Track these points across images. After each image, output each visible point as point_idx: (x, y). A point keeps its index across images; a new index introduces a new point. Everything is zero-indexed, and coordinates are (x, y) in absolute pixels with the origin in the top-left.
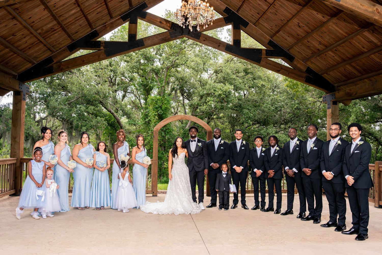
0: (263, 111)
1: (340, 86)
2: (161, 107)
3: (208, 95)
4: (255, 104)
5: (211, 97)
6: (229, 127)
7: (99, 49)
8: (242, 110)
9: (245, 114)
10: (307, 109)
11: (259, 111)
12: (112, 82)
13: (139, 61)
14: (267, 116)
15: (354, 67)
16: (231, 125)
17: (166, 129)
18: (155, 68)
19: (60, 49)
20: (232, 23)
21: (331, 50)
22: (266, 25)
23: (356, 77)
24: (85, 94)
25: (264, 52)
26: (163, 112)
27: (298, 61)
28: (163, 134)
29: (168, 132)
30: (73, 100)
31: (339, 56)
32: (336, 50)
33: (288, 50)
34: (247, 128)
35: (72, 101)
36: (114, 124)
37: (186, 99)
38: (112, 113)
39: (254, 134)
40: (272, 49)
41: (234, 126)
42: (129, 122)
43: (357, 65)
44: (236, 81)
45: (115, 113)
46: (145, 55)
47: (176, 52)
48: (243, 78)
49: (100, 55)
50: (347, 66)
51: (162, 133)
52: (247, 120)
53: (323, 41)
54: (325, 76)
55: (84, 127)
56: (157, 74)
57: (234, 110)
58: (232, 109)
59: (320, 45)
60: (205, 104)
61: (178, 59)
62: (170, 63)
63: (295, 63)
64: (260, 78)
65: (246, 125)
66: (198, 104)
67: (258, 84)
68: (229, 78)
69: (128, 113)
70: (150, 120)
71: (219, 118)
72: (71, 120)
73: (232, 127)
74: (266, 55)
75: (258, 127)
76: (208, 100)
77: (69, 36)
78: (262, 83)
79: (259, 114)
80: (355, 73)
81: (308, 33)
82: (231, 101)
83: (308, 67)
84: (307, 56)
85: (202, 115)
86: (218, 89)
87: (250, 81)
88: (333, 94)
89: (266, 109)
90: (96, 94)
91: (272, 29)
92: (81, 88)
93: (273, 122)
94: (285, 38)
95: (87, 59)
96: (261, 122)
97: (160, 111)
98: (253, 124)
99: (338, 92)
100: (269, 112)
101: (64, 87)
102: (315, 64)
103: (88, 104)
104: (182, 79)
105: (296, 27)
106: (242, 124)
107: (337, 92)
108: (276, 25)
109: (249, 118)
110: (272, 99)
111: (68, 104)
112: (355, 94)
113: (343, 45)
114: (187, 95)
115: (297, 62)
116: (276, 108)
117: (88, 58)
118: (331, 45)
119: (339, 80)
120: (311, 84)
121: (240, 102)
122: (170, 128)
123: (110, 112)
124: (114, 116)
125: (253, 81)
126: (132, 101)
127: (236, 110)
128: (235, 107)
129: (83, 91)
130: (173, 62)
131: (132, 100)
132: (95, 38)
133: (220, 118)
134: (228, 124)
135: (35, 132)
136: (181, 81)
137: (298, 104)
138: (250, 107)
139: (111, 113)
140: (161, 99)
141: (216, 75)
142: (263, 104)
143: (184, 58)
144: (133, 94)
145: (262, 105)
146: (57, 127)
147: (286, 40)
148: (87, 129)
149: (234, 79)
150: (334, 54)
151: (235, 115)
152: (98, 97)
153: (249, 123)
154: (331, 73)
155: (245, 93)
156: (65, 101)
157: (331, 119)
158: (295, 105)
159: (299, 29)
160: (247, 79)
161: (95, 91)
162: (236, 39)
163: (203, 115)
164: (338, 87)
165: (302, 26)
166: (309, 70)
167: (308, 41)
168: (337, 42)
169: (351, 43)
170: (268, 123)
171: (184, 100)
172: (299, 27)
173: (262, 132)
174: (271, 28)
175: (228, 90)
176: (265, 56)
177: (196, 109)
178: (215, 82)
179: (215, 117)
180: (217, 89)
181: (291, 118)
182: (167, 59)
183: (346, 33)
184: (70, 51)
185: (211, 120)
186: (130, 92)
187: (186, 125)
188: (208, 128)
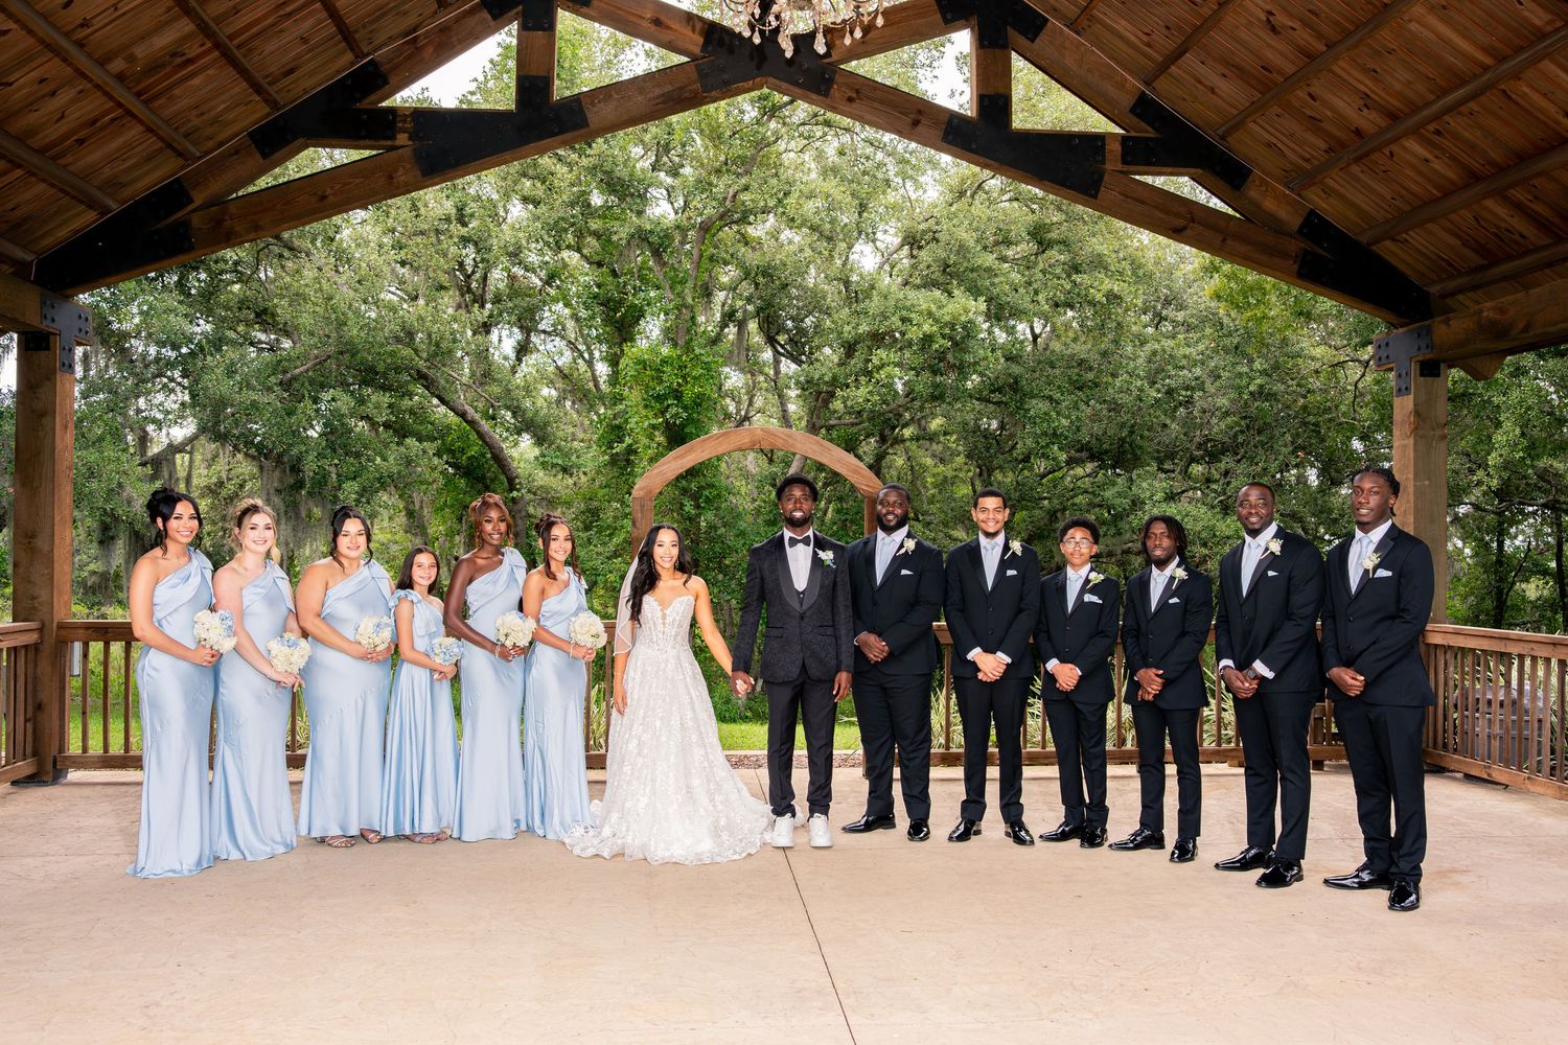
0: (1115, 407)
1: (1452, 294)
2: (677, 395)
3: (878, 339)
4: (1078, 375)
5: (889, 347)
6: (970, 474)
7: (389, 143)
8: (1022, 401)
9: (1038, 420)
10: (1305, 397)
11: (1098, 406)
12: (469, 290)
13: (581, 200)
14: (1133, 426)
15: (1519, 207)
16: (979, 467)
17: (701, 488)
18: (648, 227)
19: (221, 144)
20: (974, 21)
21: (1415, 132)
22: (1122, 26)
23: (1528, 252)
24: (350, 343)
25: (1115, 148)
26: (685, 415)
27: (1267, 183)
28: (686, 509)
29: (708, 500)
30: (301, 369)
31: (1453, 158)
32: (1438, 133)
33: (1223, 138)
34: (1045, 480)
35: (297, 371)
36: (479, 466)
37: (783, 355)
38: (472, 423)
39: (1074, 504)
40: (1151, 133)
41: (990, 472)
42: (541, 459)
43: (1536, 198)
44: (997, 280)
45: (483, 422)
46: (605, 172)
47: (739, 157)
48: (1027, 264)
49: (396, 171)
50: (1489, 203)
51: (682, 505)
52: (1042, 447)
53: (1383, 95)
54: (1388, 250)
55: (350, 483)
56: (657, 253)
57: (989, 401)
58: (978, 399)
59: (1365, 110)
60: (863, 379)
61: (746, 188)
62: (714, 203)
63: (1253, 193)
64: (1099, 263)
65: (1041, 465)
66: (834, 378)
67: (1092, 291)
68: (965, 264)
69: (538, 420)
70: (631, 451)
71: (924, 437)
72: (294, 451)
73: (980, 475)
74: (1125, 162)
75: (1094, 474)
76: (876, 361)
77: (258, 89)
78: (1108, 285)
79: (1095, 417)
80: (1525, 233)
81: (1311, 56)
82: (976, 363)
83: (1312, 212)
84: (1307, 160)
85: (853, 425)
86: (921, 313)
87: (1059, 278)
88: (1419, 327)
89: (1125, 399)
90: (398, 340)
91: (1149, 45)
92: (333, 316)
93: (1158, 452)
94: (1208, 83)
95: (337, 187)
96: (1106, 452)
97: (674, 410)
98: (1071, 462)
99: (1447, 322)
100: (1140, 409)
101: (265, 311)
102: (1341, 197)
103: (365, 383)
104: (767, 272)
105: (1260, 33)
106: (1023, 461)
107: (1442, 322)
108: (1167, 28)
109: (1055, 436)
110: (1154, 353)
111: (281, 383)
112: (1525, 330)
113: (1472, 105)
114: (791, 340)
115: (1264, 188)
116: (1170, 392)
117: (345, 184)
118: (1415, 109)
119: (1450, 265)
120: (1324, 285)
121: (1016, 369)
122: (715, 484)
123: (462, 415)
124: (481, 435)
125: (1069, 276)
126: (557, 367)
127: (998, 404)
128: (993, 392)
129: (345, 329)
130: (725, 199)
131: (560, 363)
132: (373, 97)
133: (932, 438)
134: (966, 464)
135: (138, 507)
136: (761, 280)
137: (1264, 373)
138: (1059, 387)
139: (467, 422)
140: (680, 357)
141: (912, 256)
142: (1114, 376)
143: (774, 181)
144: (563, 338)
145: (1110, 379)
146: (245, 481)
147: (1212, 90)
148: (364, 489)
149: (989, 270)
150: (1430, 152)
151: (994, 425)
152: (407, 352)
153: (1053, 459)
154: (1416, 238)
155: (1037, 331)
156: (269, 371)
157: (1412, 441)
158: (1252, 379)
159: (1269, 41)
160: (1043, 272)
161: (392, 327)
162: (990, 91)
163: (857, 424)
164: (1444, 296)
165: (1284, 27)
166: (1315, 226)
167: (1310, 95)
168: (1445, 92)
169: (1510, 98)
170: (1136, 458)
171: (777, 362)
172: (1273, 29)
173: (1108, 494)
174: (1145, 38)
175: (963, 318)
176: (1120, 167)
177: (826, 403)
178: (906, 283)
179: (907, 432)
180: (913, 315)
181: (1236, 435)
182: (704, 186)
183: (1486, 50)
184: (265, 156)
185: (891, 445)
186: (548, 330)
187: (784, 468)
188: (868, 486)
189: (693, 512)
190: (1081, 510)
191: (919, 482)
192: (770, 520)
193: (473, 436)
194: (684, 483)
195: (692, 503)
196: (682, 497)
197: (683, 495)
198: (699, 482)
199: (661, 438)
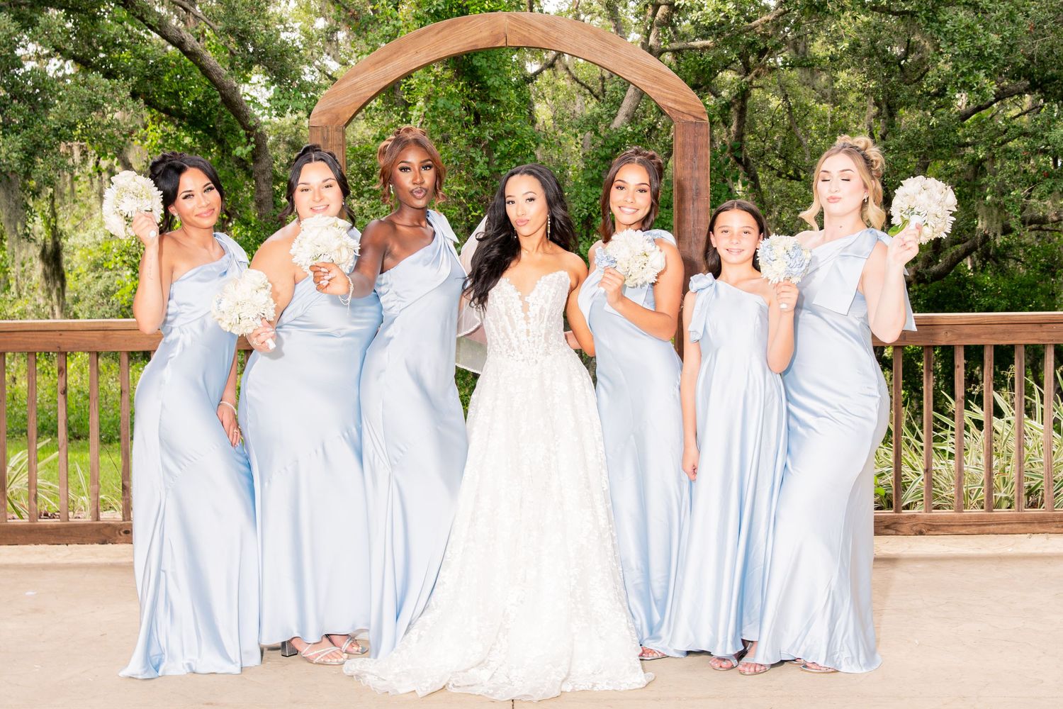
9: (957, 36)
16: (877, 104)
17: (498, 138)
29: (504, 156)
34: (968, 121)
36: (208, 114)
38: (192, 55)
39: (1007, 151)
42: (277, 102)
52: (963, 74)
65: (961, 101)
71: (805, 63)
75: (1035, 108)
96: (1053, 78)
98: (1003, 95)
106: (937, 95)
109: (981, 58)
122: (518, 131)
123: (180, 44)
124: (206, 72)
139: (186, 53)
151: (897, 50)
185: (757, 76)
187: (612, 108)
188: (675, 101)
190: (1017, 158)
191: (800, 130)
193: (197, 74)
194: (474, 131)
195: (487, 159)
196: (472, 150)
197: (474, 146)
198: (495, 130)
199: (440, 69)
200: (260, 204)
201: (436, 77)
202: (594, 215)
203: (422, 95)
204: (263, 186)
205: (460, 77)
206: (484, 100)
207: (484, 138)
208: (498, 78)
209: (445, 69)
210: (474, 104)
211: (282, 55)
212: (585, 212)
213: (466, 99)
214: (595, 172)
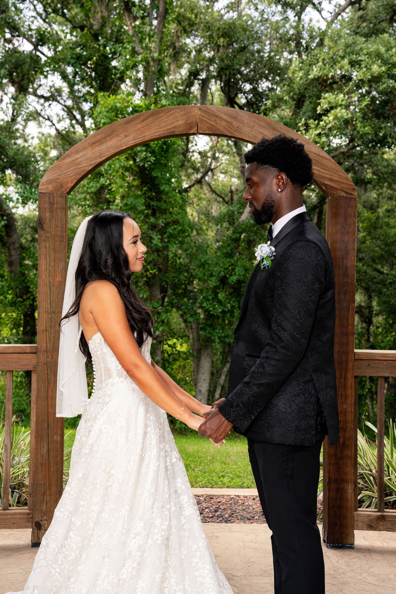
17: (167, 225)
26: (153, 159)
28: (154, 242)
29: (171, 236)
51: (151, 238)
76: (324, 104)
86: (369, 54)
97: (143, 155)
104: (228, 33)
114: (248, 103)
126: (57, 130)
140: (148, 106)
186: (45, 95)
187: (240, 208)
189: (160, 245)
192: (227, 253)
194: (152, 220)
195: (160, 237)
196: (151, 232)
197: (152, 230)
198: (165, 219)
199: (131, 178)
200: (11, 264)
201: (129, 183)
202: (228, 276)
203: (120, 195)
204: (13, 253)
205: (144, 185)
206: (159, 200)
207: (159, 224)
208: (168, 186)
209: (134, 179)
210: (152, 203)
211: (26, 164)
212: (222, 274)
213: (148, 199)
214: (229, 248)
